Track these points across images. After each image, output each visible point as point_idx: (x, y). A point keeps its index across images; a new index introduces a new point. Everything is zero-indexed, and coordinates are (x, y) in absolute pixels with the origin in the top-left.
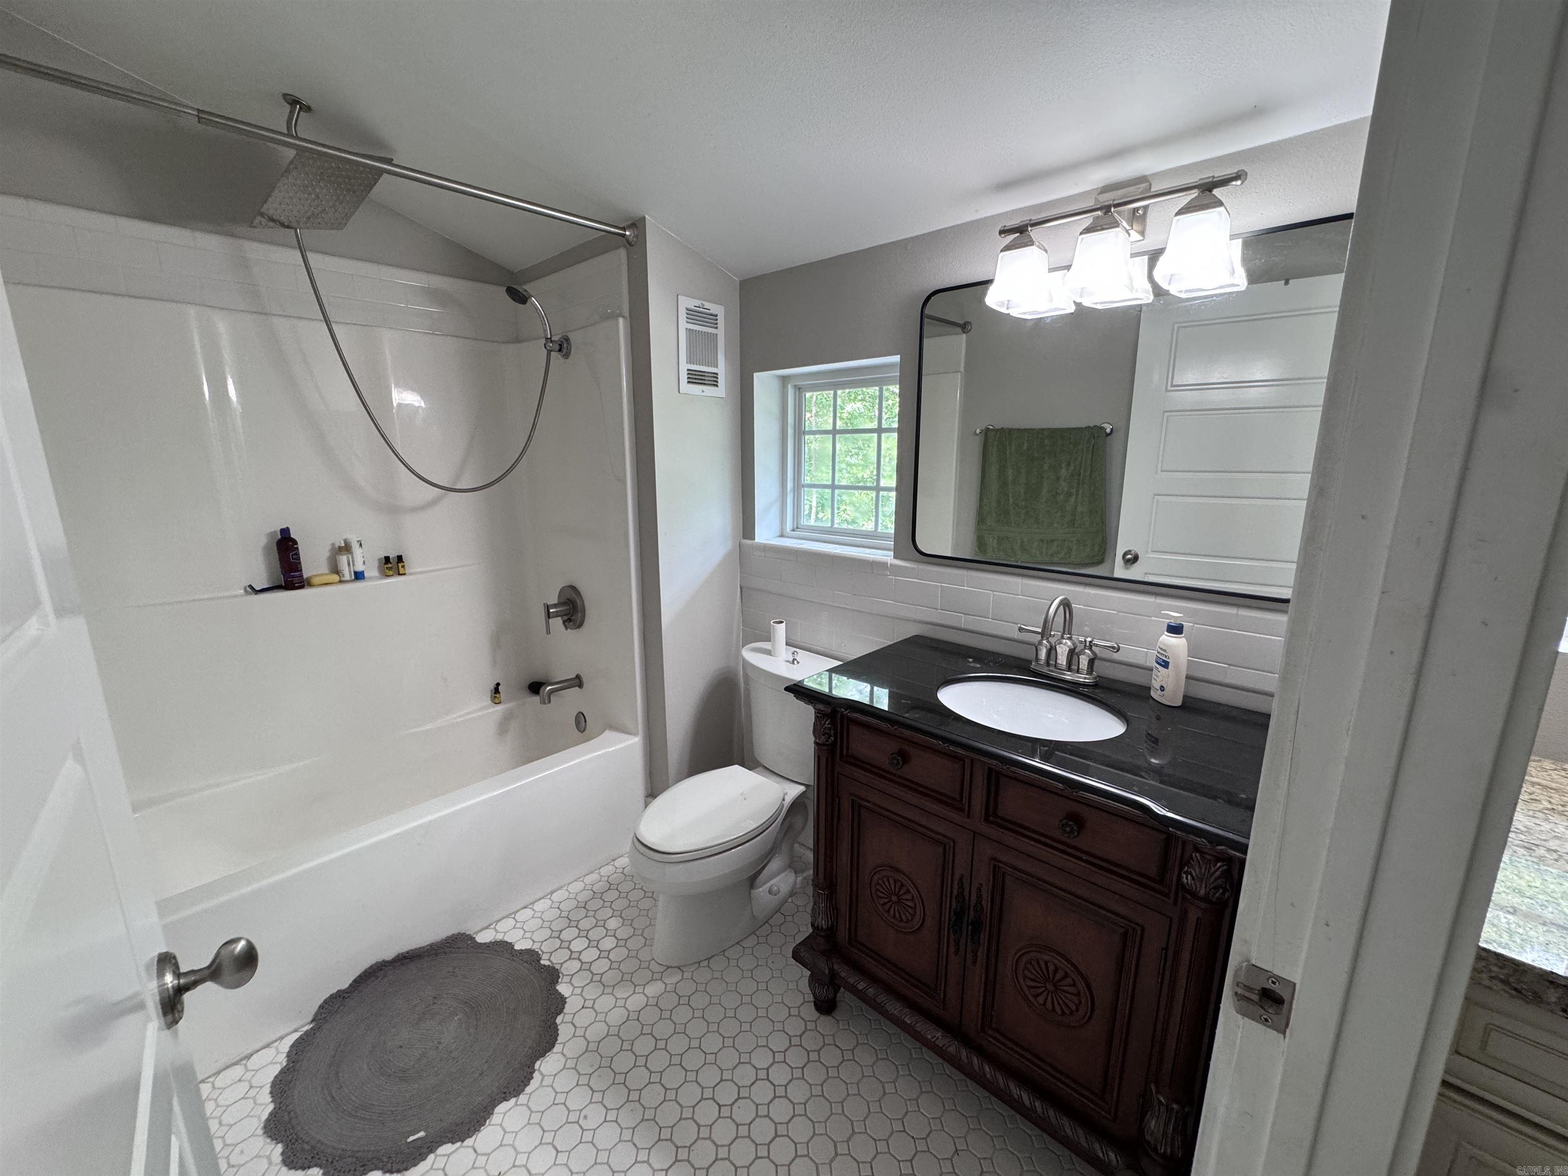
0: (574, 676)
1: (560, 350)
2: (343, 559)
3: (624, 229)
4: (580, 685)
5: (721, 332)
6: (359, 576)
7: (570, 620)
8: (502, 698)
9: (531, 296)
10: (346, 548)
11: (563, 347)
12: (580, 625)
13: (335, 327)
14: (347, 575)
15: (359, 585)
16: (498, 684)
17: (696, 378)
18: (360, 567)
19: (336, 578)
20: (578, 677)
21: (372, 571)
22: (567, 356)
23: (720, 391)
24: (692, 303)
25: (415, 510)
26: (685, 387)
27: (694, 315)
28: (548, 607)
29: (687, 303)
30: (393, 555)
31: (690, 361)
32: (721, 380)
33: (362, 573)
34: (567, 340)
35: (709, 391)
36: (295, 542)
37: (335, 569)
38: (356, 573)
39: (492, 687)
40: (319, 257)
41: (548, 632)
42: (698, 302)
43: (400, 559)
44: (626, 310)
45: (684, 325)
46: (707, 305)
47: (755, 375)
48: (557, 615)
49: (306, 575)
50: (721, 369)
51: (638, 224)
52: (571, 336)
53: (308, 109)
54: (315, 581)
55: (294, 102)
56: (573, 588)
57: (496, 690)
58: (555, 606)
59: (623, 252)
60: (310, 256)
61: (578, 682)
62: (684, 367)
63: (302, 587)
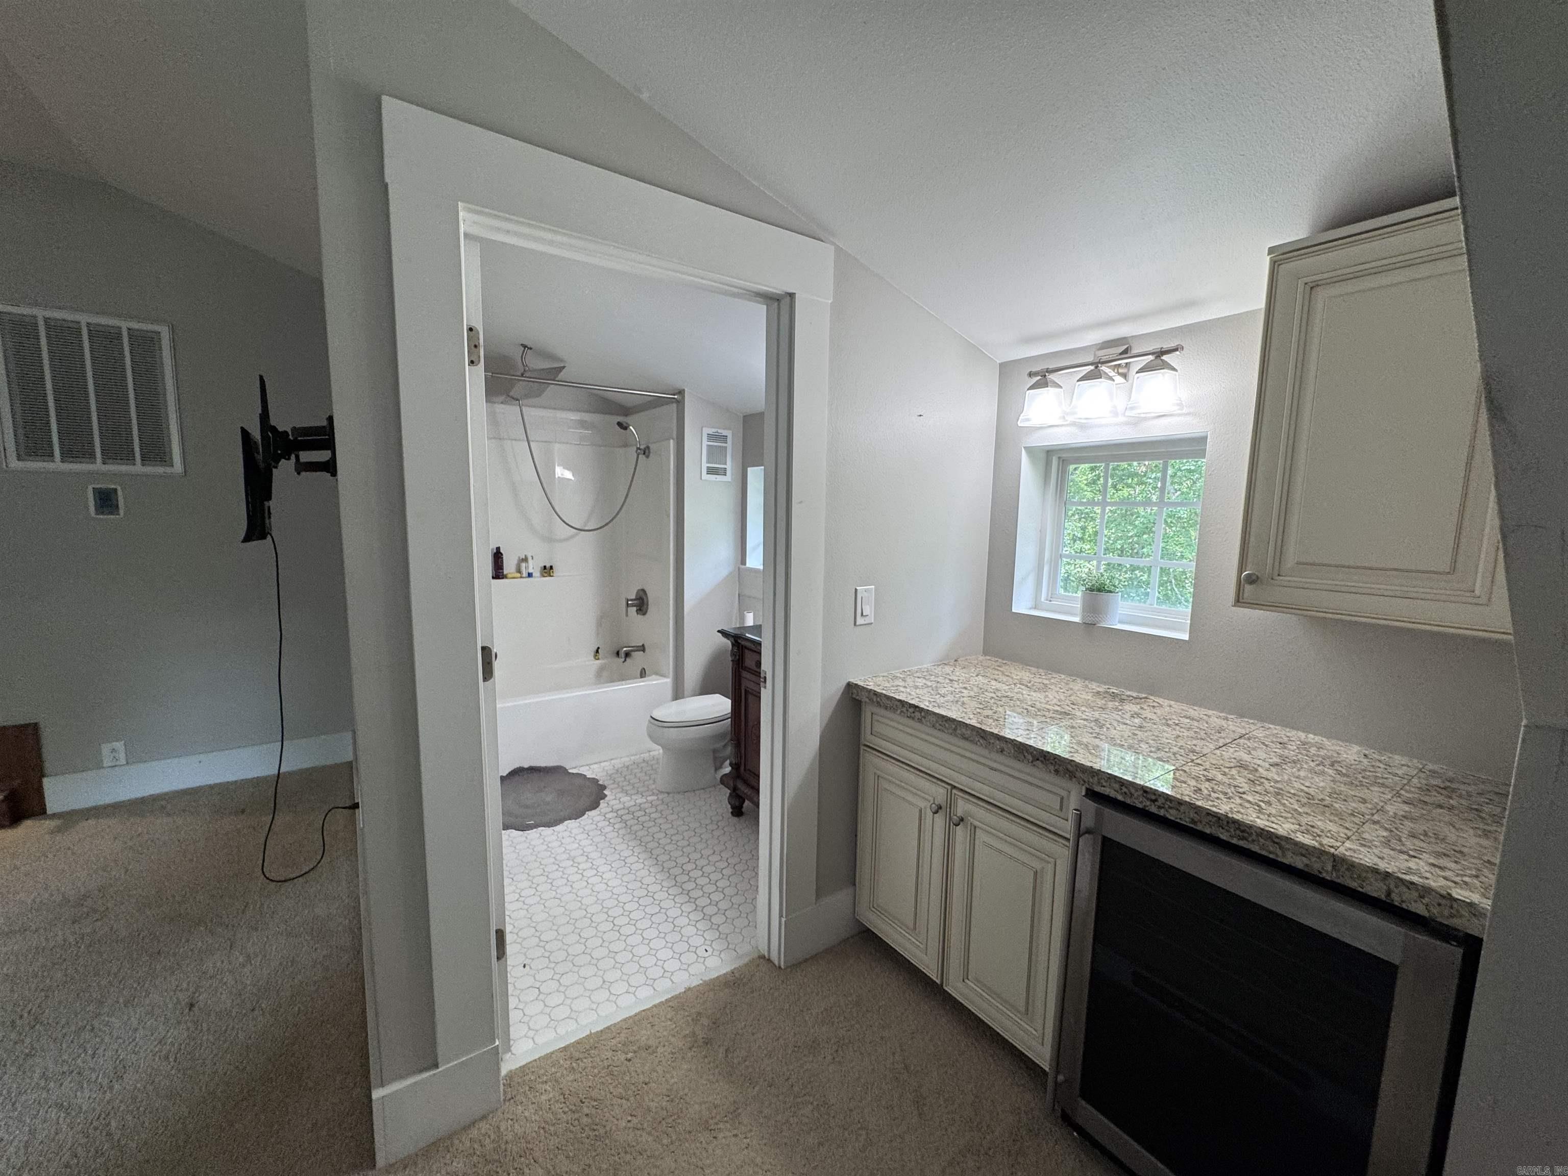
0: (641, 644)
1: (644, 454)
2: (523, 565)
3: (674, 395)
4: (644, 650)
5: (729, 445)
6: (530, 575)
7: (640, 610)
8: (600, 657)
9: (629, 426)
10: (525, 560)
11: (646, 452)
12: (644, 614)
13: (532, 444)
14: (525, 574)
15: (530, 579)
16: (598, 648)
17: (711, 471)
18: (531, 571)
19: (519, 575)
20: (643, 645)
21: (537, 574)
22: (648, 457)
23: (728, 478)
24: (711, 431)
25: (561, 541)
26: (705, 476)
27: (711, 437)
28: (628, 600)
29: (707, 431)
30: (548, 566)
31: (708, 462)
32: (729, 472)
33: (532, 574)
34: (648, 447)
35: (720, 478)
36: (502, 554)
37: (519, 571)
38: (529, 574)
39: (596, 648)
40: (528, 408)
41: (627, 615)
42: (714, 430)
43: (551, 567)
44: (675, 436)
45: (705, 443)
46: (719, 431)
47: (749, 469)
48: (633, 605)
49: (505, 573)
50: (729, 466)
51: (681, 392)
52: (651, 446)
53: (531, 349)
54: (509, 576)
55: (525, 346)
56: (643, 591)
57: (597, 651)
58: (631, 600)
59: (675, 405)
60: (524, 409)
61: (642, 648)
62: (705, 465)
63: (503, 578)
